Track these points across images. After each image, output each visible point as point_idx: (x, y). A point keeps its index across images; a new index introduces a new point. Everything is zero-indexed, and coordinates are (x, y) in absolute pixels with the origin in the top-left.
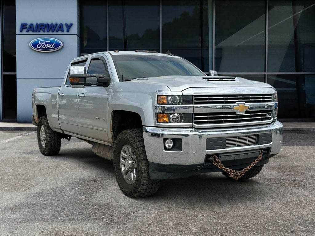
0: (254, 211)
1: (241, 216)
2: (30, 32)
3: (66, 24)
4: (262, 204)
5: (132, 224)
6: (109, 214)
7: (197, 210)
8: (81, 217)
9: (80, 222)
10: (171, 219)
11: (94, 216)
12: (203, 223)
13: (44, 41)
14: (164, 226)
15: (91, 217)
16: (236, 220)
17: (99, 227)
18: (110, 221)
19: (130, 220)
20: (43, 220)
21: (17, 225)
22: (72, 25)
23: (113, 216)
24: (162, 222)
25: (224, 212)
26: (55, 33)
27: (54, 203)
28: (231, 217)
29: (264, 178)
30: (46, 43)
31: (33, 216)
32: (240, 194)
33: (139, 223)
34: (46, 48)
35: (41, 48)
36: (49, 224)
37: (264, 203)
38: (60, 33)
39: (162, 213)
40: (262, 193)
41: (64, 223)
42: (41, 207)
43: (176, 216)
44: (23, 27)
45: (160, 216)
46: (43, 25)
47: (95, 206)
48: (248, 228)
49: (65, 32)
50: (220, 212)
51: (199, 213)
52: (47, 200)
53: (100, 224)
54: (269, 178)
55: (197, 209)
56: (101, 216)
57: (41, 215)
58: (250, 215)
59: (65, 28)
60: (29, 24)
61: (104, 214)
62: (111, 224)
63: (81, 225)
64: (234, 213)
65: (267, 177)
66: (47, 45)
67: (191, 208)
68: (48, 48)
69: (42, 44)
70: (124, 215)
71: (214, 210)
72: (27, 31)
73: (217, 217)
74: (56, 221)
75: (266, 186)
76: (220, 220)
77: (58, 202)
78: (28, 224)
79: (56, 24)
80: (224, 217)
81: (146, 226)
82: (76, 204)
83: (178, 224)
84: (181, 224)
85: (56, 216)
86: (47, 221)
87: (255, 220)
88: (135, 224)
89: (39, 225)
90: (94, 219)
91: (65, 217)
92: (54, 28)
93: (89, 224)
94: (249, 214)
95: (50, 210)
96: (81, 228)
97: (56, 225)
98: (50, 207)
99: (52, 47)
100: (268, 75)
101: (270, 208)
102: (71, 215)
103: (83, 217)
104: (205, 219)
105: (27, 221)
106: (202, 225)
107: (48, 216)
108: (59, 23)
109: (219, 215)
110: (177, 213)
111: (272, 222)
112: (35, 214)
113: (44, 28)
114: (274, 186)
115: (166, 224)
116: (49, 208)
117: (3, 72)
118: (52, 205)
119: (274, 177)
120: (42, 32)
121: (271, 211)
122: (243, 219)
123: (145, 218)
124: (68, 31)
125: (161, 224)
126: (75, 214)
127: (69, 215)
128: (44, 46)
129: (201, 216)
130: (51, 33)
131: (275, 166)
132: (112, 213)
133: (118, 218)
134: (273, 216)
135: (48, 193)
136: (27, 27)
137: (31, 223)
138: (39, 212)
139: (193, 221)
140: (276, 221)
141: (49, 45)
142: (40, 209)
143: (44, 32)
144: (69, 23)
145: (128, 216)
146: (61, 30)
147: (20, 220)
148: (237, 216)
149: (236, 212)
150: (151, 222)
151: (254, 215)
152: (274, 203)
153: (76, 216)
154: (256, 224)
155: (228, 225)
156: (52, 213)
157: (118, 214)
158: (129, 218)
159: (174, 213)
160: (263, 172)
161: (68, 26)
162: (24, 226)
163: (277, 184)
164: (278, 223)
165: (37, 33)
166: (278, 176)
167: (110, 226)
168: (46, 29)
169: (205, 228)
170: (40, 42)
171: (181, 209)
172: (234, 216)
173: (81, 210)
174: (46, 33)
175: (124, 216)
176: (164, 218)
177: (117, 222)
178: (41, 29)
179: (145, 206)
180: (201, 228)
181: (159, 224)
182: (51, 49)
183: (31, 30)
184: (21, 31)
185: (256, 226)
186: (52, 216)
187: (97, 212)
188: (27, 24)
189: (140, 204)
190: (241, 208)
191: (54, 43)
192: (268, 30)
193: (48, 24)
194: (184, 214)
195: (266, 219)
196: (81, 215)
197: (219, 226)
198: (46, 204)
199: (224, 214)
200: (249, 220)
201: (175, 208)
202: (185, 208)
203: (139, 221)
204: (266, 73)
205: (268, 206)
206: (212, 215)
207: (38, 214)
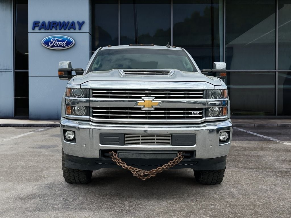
0: (265, 200)
1: (253, 205)
2: (43, 30)
3: (78, 22)
4: (273, 194)
5: (143, 213)
6: (120, 204)
7: (208, 200)
8: (92, 206)
9: (92, 211)
10: (182, 208)
11: (105, 205)
12: (215, 212)
13: (57, 39)
14: (176, 215)
15: (102, 206)
16: (248, 209)
17: (110, 215)
18: (122, 210)
19: (141, 209)
20: (54, 209)
21: (28, 214)
22: (83, 23)
23: (125, 205)
24: (174, 211)
25: (235, 202)
26: (67, 31)
27: (66, 193)
28: (243, 207)
29: (275, 170)
30: (58, 41)
31: (44, 205)
32: (251, 185)
33: (151, 211)
34: (58, 45)
35: (53, 46)
36: (60, 212)
37: (276, 193)
38: (72, 30)
39: (174, 203)
40: (273, 184)
41: (75, 212)
42: (52, 196)
43: (187, 205)
44: (36, 25)
45: (171, 205)
46: (55, 23)
47: (107, 196)
48: (260, 216)
49: (77, 30)
50: (231, 202)
51: (211, 203)
52: (59, 190)
53: (112, 213)
54: (281, 170)
55: (208, 198)
56: (112, 205)
57: (52, 204)
58: (262, 204)
59: (77, 26)
60: (41, 21)
61: (115, 204)
62: (122, 212)
63: (92, 213)
64: (245, 202)
65: (278, 170)
66: (59, 42)
67: (202, 198)
68: (60, 46)
69: (54, 42)
70: (136, 204)
71: (225, 200)
72: (40, 29)
73: (229, 206)
74: (67, 210)
75: (277, 177)
76: (231, 208)
77: (70, 192)
78: (40, 213)
79: (68, 22)
80: (236, 206)
81: (157, 214)
82: (87, 194)
83: (189, 212)
84: (192, 213)
85: (67, 205)
86: (59, 210)
87: (266, 208)
88: (147, 212)
89: (50, 213)
90: (106, 208)
91: (76, 206)
92: (66, 26)
93: (101, 213)
94: (260, 204)
95: (62, 200)
96: (92, 216)
97: (67, 213)
98: (62, 197)
99: (64, 45)
100: (278, 72)
101: (281, 198)
102: (82, 205)
103: (95, 207)
104: (216, 208)
105: (38, 209)
106: (213, 214)
107: (59, 206)
108: (71, 21)
109: (230, 204)
110: (188, 203)
111: (284, 211)
112: (46, 203)
113: (56, 26)
114: (285, 178)
115: (177, 212)
116: (60, 198)
117: (16, 69)
118: (64, 195)
119: (285, 170)
120: (54, 30)
121: (282, 201)
122: (255, 208)
123: (157, 207)
124: (80, 29)
125: (172, 212)
126: (87, 204)
127: (80, 204)
128: (56, 44)
129: (212, 205)
130: (63, 30)
131: (286, 159)
132: (123, 203)
133: (130, 207)
134: (284, 205)
135: (59, 184)
136: (39, 25)
137: (43, 212)
138: (50, 202)
139: (204, 210)
140: (288, 210)
141: (61, 42)
142: (51, 198)
143: (57, 29)
144: (81, 21)
145: (139, 205)
146: (73, 28)
147: (31, 209)
148: (248, 205)
149: (248, 202)
150: (162, 211)
151: (265, 204)
152: (286, 193)
153: (87, 205)
154: (267, 212)
155: (239, 214)
156: (64, 203)
157: (129, 203)
158: (140, 207)
159: (186, 203)
160: (275, 165)
161: (80, 24)
162: (35, 215)
163: (288, 175)
164: (289, 211)
165: (50, 31)
166: (289, 169)
167: (121, 214)
168: (58, 27)
169: (216, 216)
170: (52, 40)
171: (192, 199)
172: (246, 206)
173: (92, 200)
174: (58, 31)
175: (135, 206)
176: (175, 207)
177: (129, 211)
178: (53, 27)
179: (156, 196)
180: (212, 216)
181: (171, 213)
182: (63, 46)
183: (44, 28)
184: (34, 29)
185: (267, 215)
186: (63, 206)
187: (108, 202)
188: (39, 22)
189: (151, 194)
190: (252, 198)
191: (66, 41)
192: (278, 28)
193: (60, 22)
194: (195, 204)
195: (278, 208)
196: (93, 204)
197: (230, 215)
198: (57, 194)
199: (235, 203)
200: (261, 209)
201: (186, 198)
202: (196, 198)
203: (151, 210)
204: (277, 70)
205: (280, 196)
206: (223, 204)
207: (49, 204)
